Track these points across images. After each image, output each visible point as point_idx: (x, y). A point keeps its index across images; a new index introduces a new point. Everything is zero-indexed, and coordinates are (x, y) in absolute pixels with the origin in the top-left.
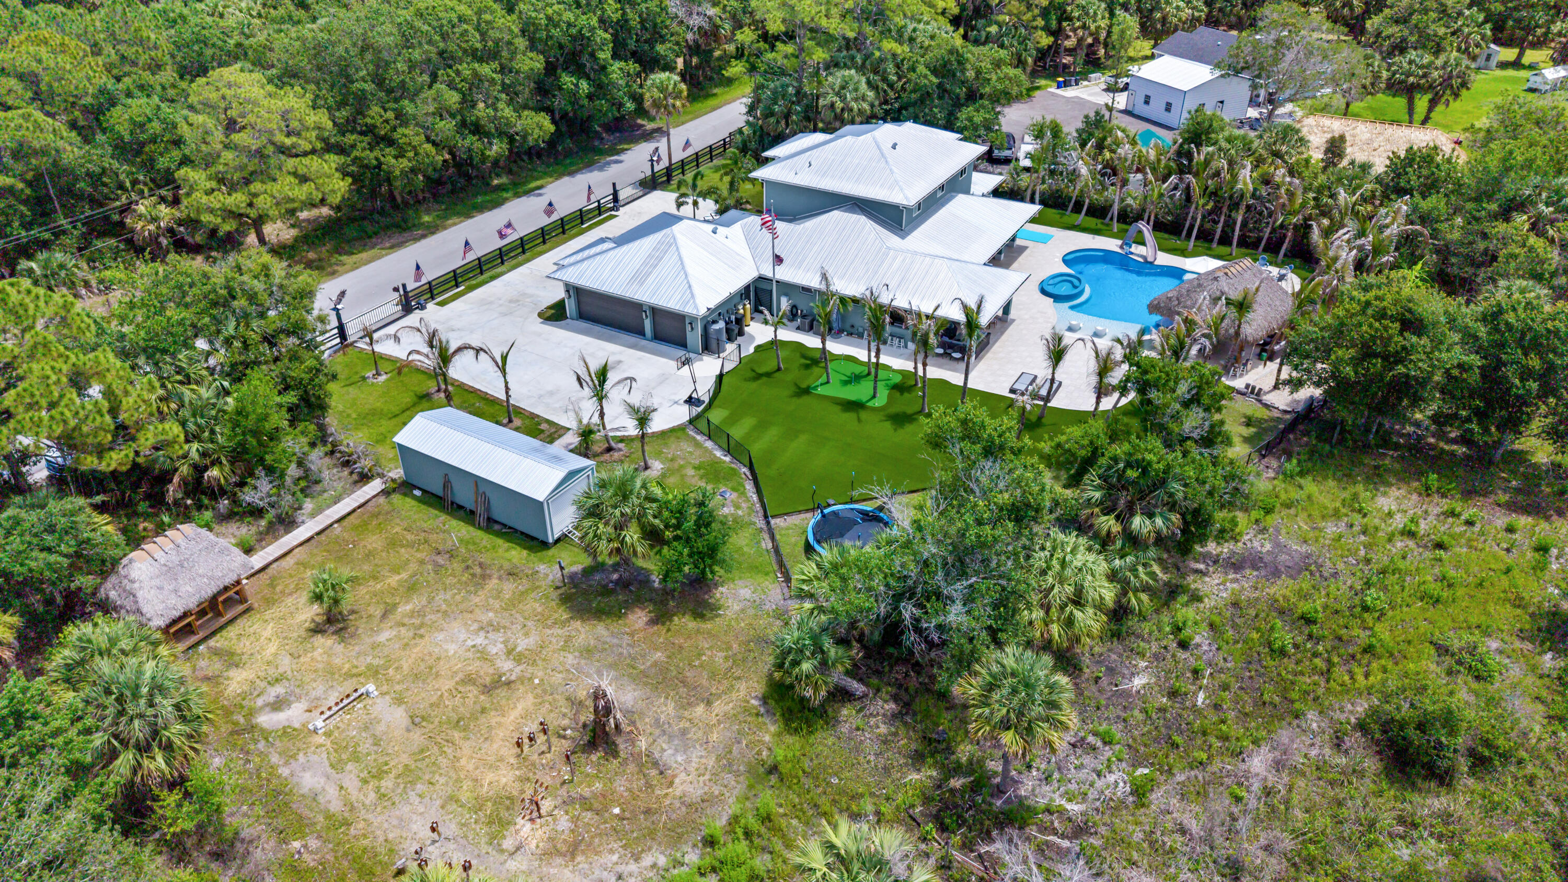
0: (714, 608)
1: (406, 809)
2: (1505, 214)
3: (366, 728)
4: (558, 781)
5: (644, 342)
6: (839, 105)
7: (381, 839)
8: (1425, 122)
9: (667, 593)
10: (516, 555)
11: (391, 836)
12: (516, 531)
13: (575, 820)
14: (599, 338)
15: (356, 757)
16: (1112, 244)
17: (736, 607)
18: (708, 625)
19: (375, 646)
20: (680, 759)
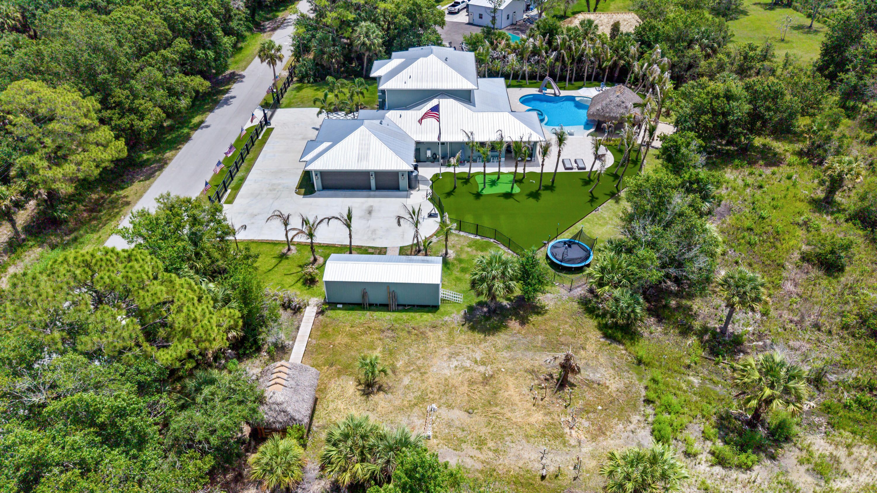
0: (543, 307)
1: (513, 450)
2: (690, 46)
3: (450, 426)
4: (563, 408)
5: (372, 193)
6: (368, 42)
7: (517, 468)
8: (595, 10)
9: (514, 309)
10: (427, 317)
11: (520, 465)
12: (414, 306)
13: (588, 419)
14: (345, 197)
15: (463, 441)
16: (534, 91)
17: (552, 303)
18: (547, 316)
19: (407, 387)
20: (599, 375)
